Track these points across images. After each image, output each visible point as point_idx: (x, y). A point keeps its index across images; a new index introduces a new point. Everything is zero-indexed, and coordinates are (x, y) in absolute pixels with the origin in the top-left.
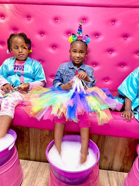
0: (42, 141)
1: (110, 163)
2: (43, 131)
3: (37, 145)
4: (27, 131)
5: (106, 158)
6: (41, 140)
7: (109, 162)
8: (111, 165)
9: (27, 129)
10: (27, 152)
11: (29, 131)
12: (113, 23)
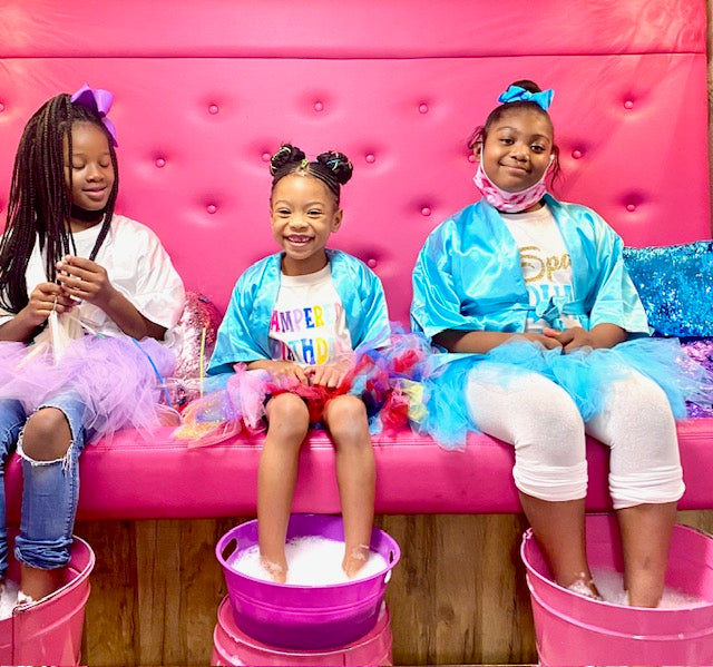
0: (188, 575)
1: (467, 632)
2: (190, 531)
3: (169, 595)
4: (126, 537)
5: (449, 614)
6: (181, 569)
7: (463, 632)
8: (470, 641)
9: (125, 532)
10: (124, 634)
11: (132, 539)
12: (422, 108)
